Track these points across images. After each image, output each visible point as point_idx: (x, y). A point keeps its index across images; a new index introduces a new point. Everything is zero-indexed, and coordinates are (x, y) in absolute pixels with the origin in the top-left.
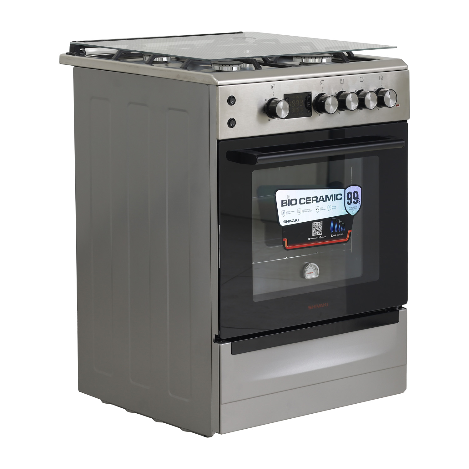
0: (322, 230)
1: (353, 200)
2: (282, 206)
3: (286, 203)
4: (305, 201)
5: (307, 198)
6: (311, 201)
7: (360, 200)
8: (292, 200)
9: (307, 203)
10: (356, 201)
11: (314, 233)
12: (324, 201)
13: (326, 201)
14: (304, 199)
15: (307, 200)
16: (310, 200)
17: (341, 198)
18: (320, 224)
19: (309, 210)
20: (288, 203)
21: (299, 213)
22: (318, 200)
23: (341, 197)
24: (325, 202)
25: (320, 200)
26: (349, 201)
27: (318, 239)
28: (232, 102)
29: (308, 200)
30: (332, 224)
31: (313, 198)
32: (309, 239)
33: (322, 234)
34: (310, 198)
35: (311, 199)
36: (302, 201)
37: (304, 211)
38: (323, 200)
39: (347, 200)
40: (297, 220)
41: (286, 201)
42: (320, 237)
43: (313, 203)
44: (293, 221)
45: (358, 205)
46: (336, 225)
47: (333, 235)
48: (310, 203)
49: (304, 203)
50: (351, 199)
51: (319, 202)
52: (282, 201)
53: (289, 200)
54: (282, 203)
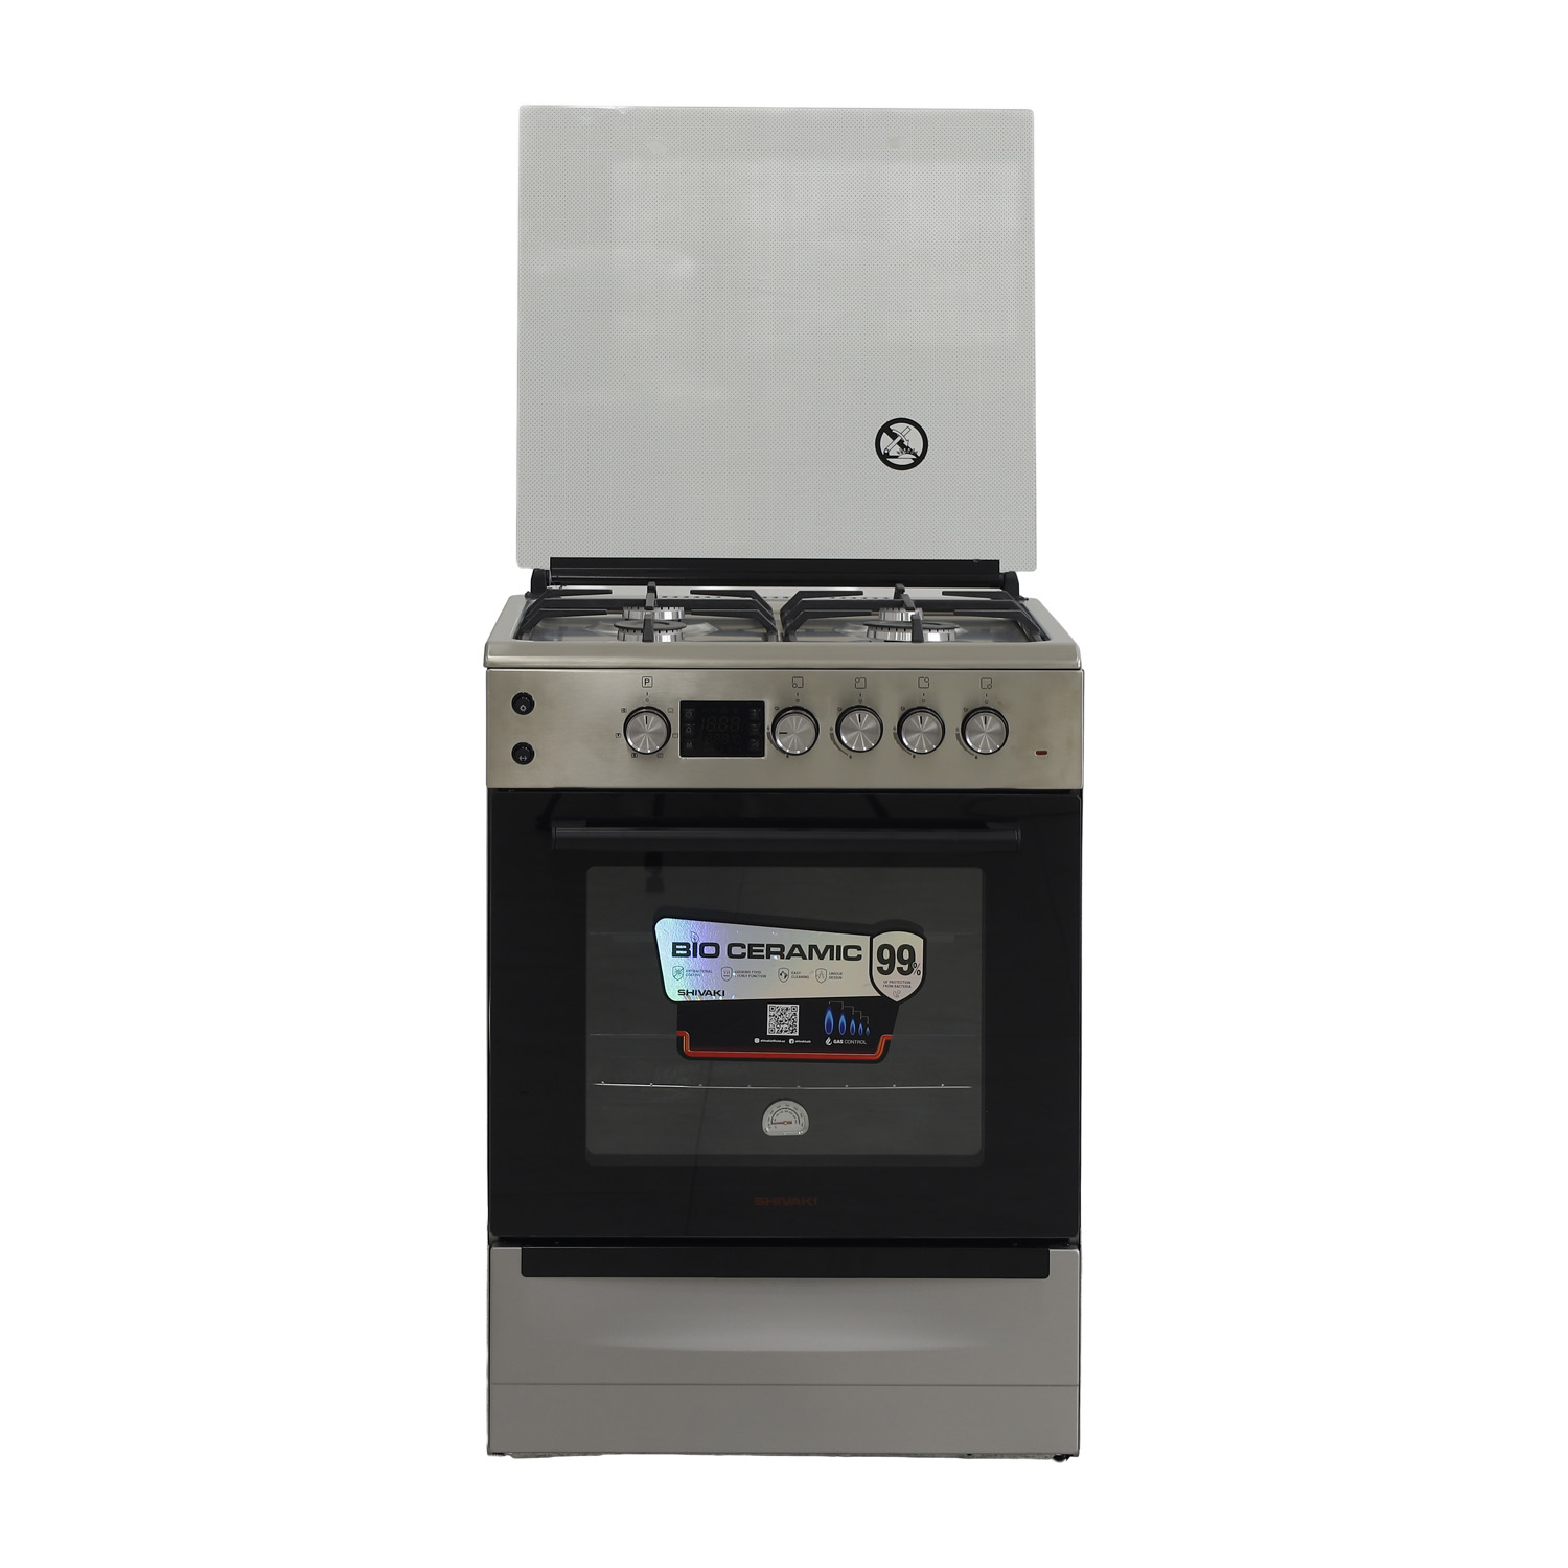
0: (797, 1024)
1: (898, 964)
2: (674, 955)
3: (687, 949)
4: (746, 951)
5: (751, 946)
6: (765, 953)
7: (921, 968)
8: (703, 945)
9: (750, 956)
10: (906, 968)
11: (772, 1028)
12: (805, 958)
13: (811, 958)
14: (743, 946)
15: (750, 951)
16: (762, 951)
17: (859, 957)
18: (793, 1011)
19: (757, 974)
20: (691, 950)
21: (726, 977)
22: (786, 955)
23: (860, 953)
24: (808, 961)
25: (791, 954)
26: (886, 967)
27: (782, 1043)
28: (523, 707)
29: (753, 951)
30: (829, 1014)
31: (769, 946)
32: (757, 1041)
33: (797, 1034)
34: (763, 946)
35: (765, 949)
36: (736, 951)
37: (742, 974)
38: (802, 955)
39: (876, 963)
40: (721, 993)
41: (688, 945)
42: (791, 1041)
43: (768, 957)
44: (708, 993)
45: (915, 980)
46: (842, 1019)
47: (832, 1041)
48: (763, 957)
49: (743, 955)
50: (891, 961)
51: (788, 958)
52: (675, 944)
53: (695, 944)
54: (675, 950)
